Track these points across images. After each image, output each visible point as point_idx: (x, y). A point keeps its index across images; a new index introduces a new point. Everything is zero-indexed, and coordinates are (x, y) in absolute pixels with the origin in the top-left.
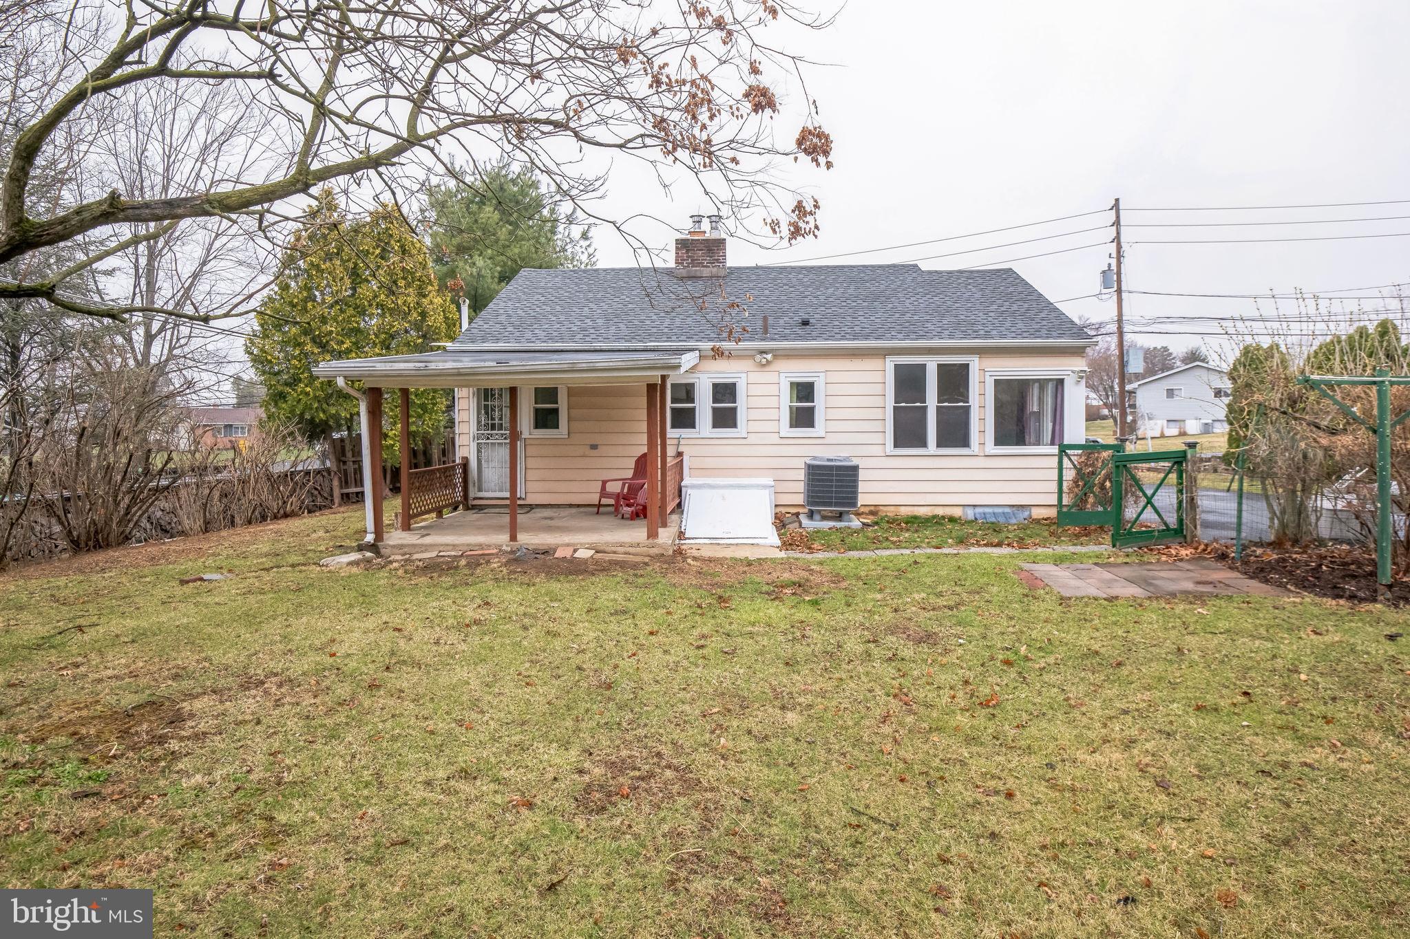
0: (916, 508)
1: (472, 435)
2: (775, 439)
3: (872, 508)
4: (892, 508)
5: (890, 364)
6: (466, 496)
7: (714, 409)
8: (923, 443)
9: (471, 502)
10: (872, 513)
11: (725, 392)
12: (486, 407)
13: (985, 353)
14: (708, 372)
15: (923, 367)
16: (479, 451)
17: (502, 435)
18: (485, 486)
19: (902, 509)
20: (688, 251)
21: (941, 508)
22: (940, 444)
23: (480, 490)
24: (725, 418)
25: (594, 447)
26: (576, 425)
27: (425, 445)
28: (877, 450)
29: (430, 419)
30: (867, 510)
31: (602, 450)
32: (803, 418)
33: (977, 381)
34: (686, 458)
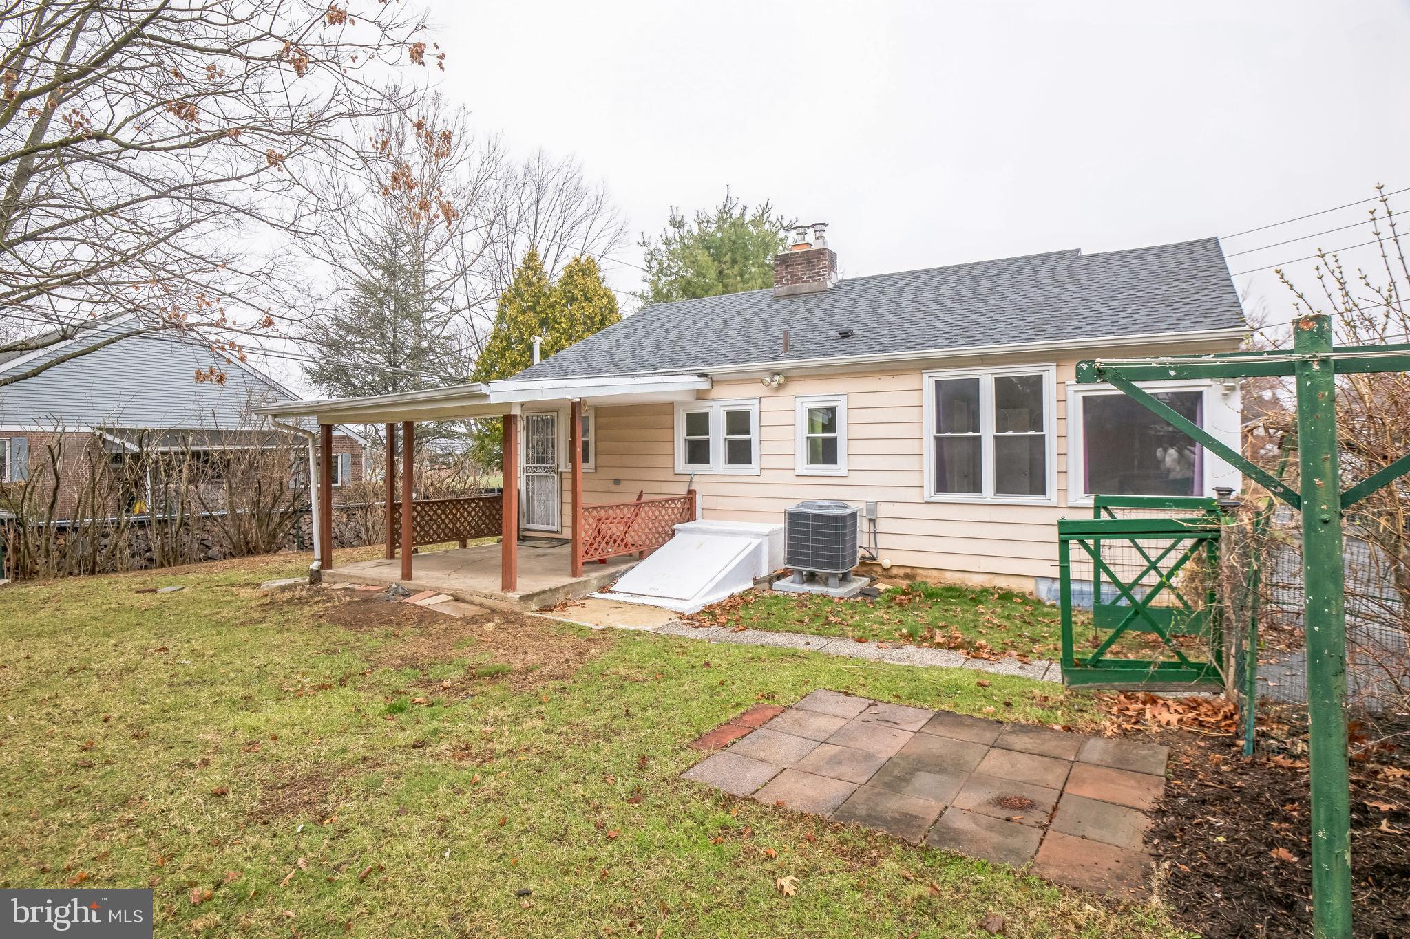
0: (967, 576)
1: (522, 468)
2: (789, 477)
3: (908, 571)
4: (935, 573)
5: (928, 382)
7: (728, 442)
8: (975, 486)
10: (907, 577)
11: (739, 422)
13: (1063, 359)
14: (721, 400)
15: (975, 383)
16: (527, 484)
17: (544, 468)
19: (948, 574)
20: (787, 267)
21: (1003, 578)
22: (1000, 488)
24: (739, 453)
25: (617, 482)
26: (602, 459)
28: (913, 495)
30: (901, 572)
31: (624, 486)
32: (825, 452)
33: (1054, 399)
34: (699, 498)
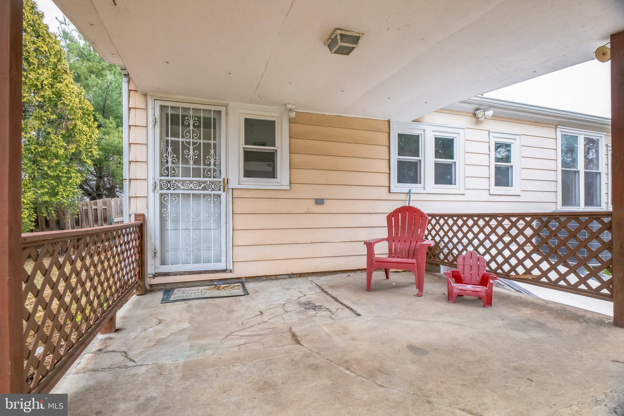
1: (151, 182)
2: (486, 196)
6: (141, 274)
7: (437, 165)
9: (150, 281)
12: (175, 144)
16: (162, 205)
17: (200, 183)
18: (170, 256)
23: (163, 262)
25: (319, 202)
26: (299, 174)
27: (58, 215)
29: (64, 191)
31: (328, 206)
